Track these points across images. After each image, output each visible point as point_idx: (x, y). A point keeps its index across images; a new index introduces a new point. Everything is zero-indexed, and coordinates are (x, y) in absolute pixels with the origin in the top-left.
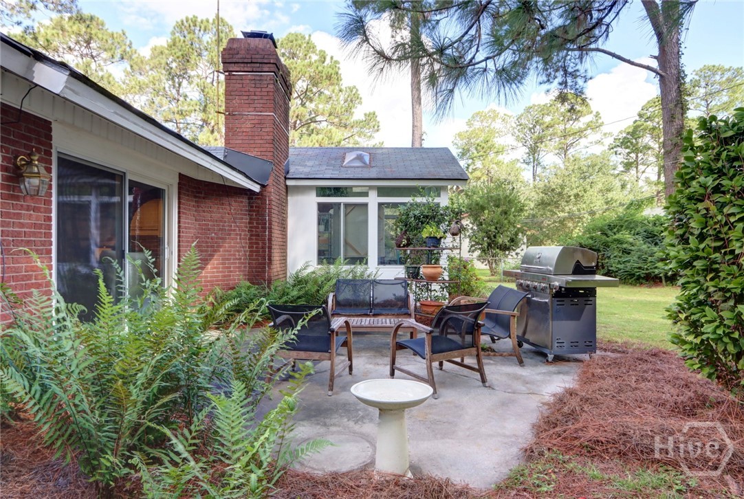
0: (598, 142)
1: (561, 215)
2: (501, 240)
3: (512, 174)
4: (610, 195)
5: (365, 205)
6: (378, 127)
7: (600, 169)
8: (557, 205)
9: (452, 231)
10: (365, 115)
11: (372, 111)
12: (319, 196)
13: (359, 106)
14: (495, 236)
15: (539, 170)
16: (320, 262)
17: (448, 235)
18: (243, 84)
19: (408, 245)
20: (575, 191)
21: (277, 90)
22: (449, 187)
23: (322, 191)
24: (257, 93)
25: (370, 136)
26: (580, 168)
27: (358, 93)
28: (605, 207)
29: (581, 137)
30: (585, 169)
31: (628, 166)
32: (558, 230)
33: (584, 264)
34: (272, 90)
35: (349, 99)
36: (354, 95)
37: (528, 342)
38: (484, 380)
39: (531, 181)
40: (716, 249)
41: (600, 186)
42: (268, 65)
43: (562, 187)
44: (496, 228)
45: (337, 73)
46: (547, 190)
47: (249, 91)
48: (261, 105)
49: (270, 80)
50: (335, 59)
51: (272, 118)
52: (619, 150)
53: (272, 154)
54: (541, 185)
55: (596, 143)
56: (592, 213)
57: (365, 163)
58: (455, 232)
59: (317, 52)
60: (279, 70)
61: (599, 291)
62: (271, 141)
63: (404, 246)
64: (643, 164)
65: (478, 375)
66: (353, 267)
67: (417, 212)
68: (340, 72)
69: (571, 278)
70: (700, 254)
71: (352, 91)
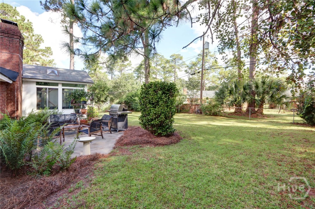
0: (131, 70)
1: (120, 91)
2: (102, 99)
3: (105, 77)
4: (133, 86)
5: (57, 89)
6: (52, 53)
7: (131, 78)
8: (119, 88)
9: (90, 99)
10: (46, 48)
11: (49, 47)
12: (38, 85)
13: (42, 43)
14: (100, 98)
15: (113, 76)
16: (38, 108)
17: (89, 100)
18: (3, 41)
19: (75, 103)
20: (124, 84)
21: (20, 45)
22: (88, 85)
23: (38, 83)
24: (10, 46)
25: (48, 56)
26: (125, 77)
27: (42, 38)
28: (132, 89)
29: (126, 67)
30: (126, 77)
31: (138, 77)
32: (119, 95)
33: (125, 109)
34: (18, 46)
35: (37, 40)
36: (40, 38)
37: (112, 128)
38: (103, 138)
39: (111, 79)
40: (145, 107)
41: (130, 83)
42: (17, 36)
43: (120, 82)
44: (100, 95)
45: (31, 28)
46: (116, 83)
47: (6, 44)
48: (13, 50)
49: (17, 42)
50: (30, 21)
51: (18, 56)
52: (136, 72)
53: (18, 69)
54: (114, 81)
55: (130, 70)
56: (128, 91)
57: (56, 74)
58: (91, 99)
59: (20, 16)
60: (21, 38)
61: (128, 114)
62: (18, 65)
63: (74, 103)
64: (142, 77)
65: (101, 137)
66: (53, 110)
67: (79, 93)
68: (33, 27)
69: (122, 112)
70: (143, 108)
71: (39, 37)
